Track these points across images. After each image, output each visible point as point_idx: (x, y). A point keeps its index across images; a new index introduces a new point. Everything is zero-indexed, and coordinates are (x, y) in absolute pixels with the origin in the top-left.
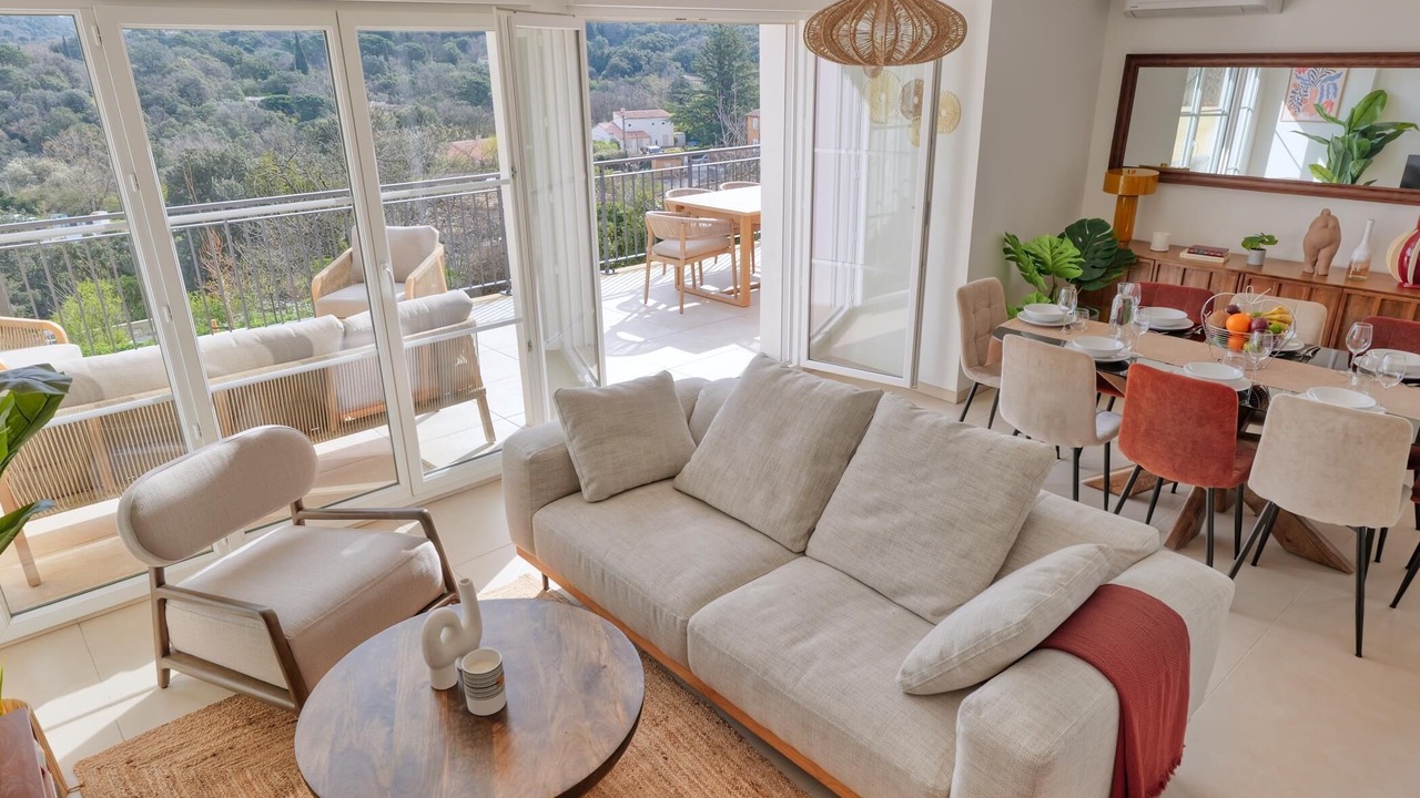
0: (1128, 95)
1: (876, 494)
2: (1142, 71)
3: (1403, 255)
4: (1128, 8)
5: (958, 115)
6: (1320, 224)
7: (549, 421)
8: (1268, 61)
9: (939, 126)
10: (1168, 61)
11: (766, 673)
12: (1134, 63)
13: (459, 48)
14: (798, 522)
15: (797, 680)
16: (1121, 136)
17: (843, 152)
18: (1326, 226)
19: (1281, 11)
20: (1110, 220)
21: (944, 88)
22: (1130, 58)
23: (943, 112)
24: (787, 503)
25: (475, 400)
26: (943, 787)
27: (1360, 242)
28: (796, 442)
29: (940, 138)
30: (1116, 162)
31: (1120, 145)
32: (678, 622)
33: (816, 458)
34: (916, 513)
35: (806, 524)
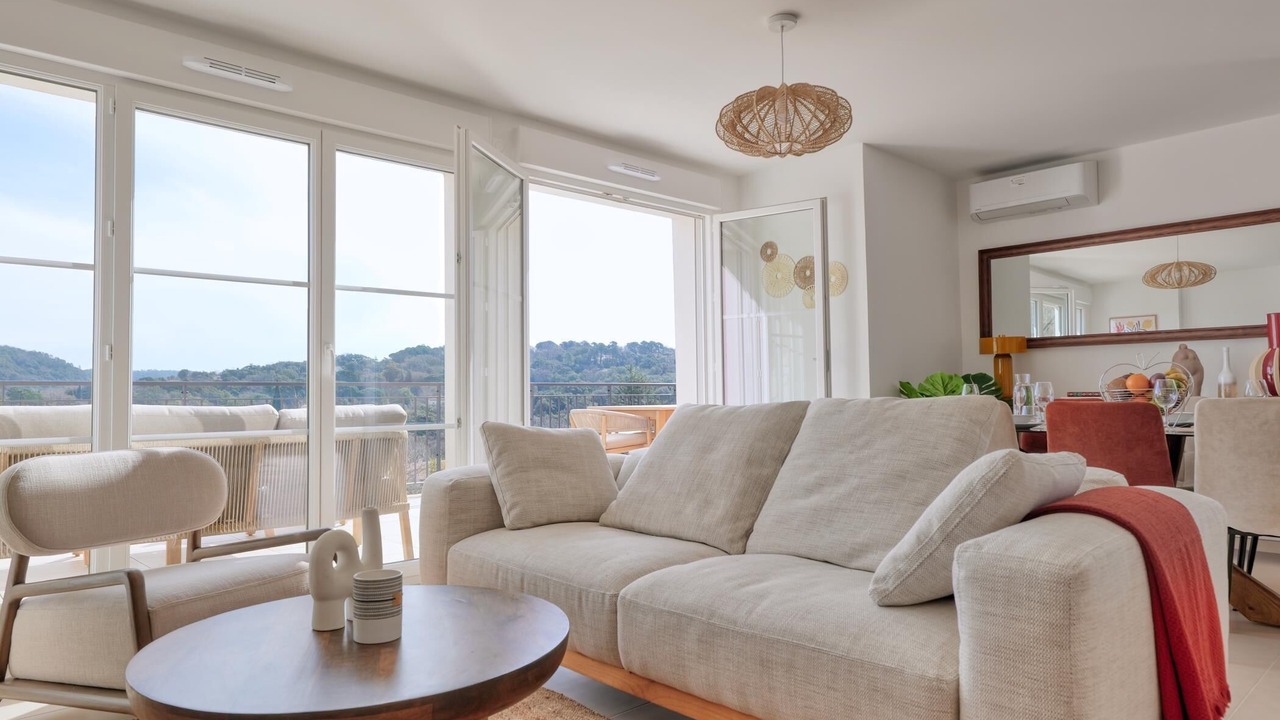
0: (985, 282)
1: (817, 473)
2: (994, 262)
3: (1265, 375)
4: (973, 211)
5: (845, 279)
6: (1181, 356)
7: (472, 464)
8: (1097, 240)
9: (831, 290)
10: (1014, 251)
11: (712, 615)
12: (986, 257)
13: (413, 392)
14: (734, 523)
15: (750, 612)
16: (986, 314)
17: (745, 316)
18: (1187, 358)
19: (1099, 203)
20: (991, 374)
21: (831, 258)
22: (982, 253)
23: (833, 279)
24: (722, 506)
25: (397, 514)
26: (949, 677)
27: (1222, 368)
28: (725, 453)
29: (832, 299)
30: (986, 330)
31: (986, 322)
32: (607, 598)
33: (750, 462)
34: (862, 477)
35: (744, 525)
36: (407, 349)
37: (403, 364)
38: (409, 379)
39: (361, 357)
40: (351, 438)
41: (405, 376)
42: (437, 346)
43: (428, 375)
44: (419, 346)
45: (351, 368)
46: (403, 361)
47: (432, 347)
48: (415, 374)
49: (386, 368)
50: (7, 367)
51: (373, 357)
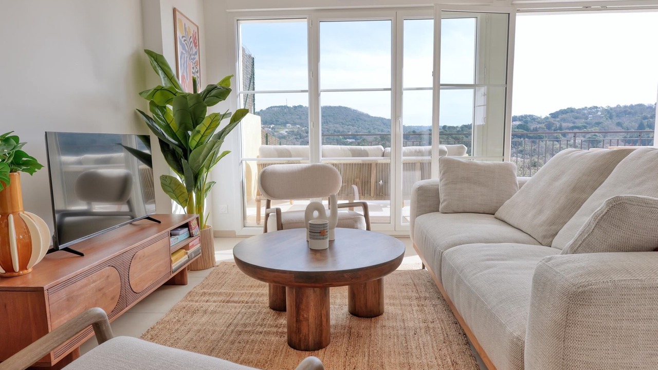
36: (560, 110)
37: (558, 119)
38: (560, 129)
39: (532, 116)
40: (415, 162)
41: (558, 126)
42: (581, 108)
43: (573, 125)
44: (568, 108)
45: (526, 122)
46: (557, 117)
47: (577, 108)
48: (564, 125)
49: (546, 122)
50: (380, 126)
51: (539, 116)
